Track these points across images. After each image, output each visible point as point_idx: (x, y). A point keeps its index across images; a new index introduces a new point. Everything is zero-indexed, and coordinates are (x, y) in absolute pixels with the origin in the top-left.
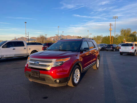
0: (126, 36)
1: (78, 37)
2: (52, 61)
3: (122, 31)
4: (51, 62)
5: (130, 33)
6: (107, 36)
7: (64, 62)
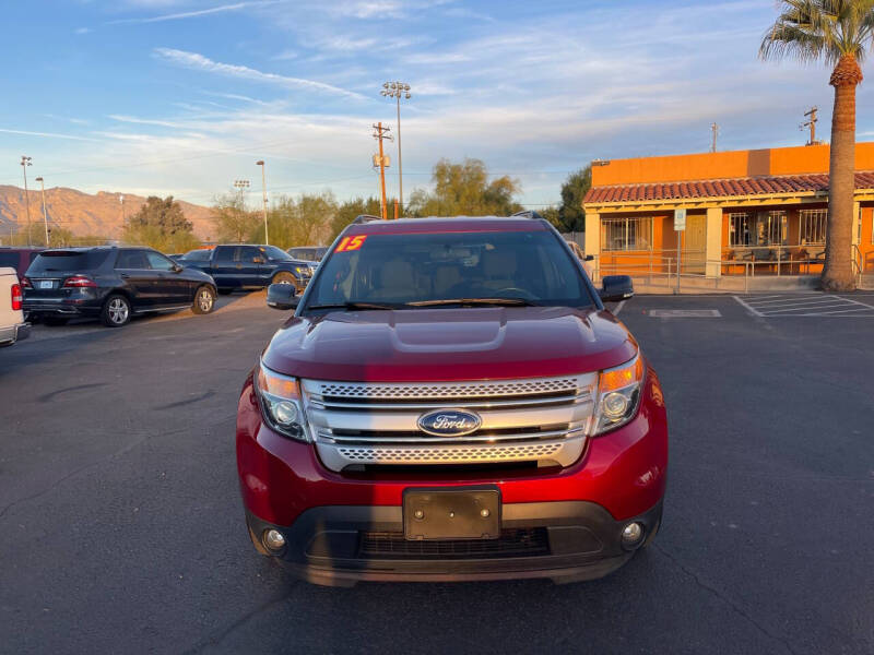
0: (463, 200)
3: (443, 173)
5: (482, 185)
6: (365, 202)
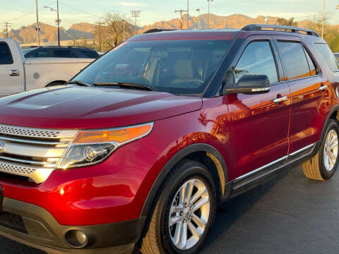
1: (280, 20)
2: (58, 140)
4: (51, 143)
7: (117, 145)
